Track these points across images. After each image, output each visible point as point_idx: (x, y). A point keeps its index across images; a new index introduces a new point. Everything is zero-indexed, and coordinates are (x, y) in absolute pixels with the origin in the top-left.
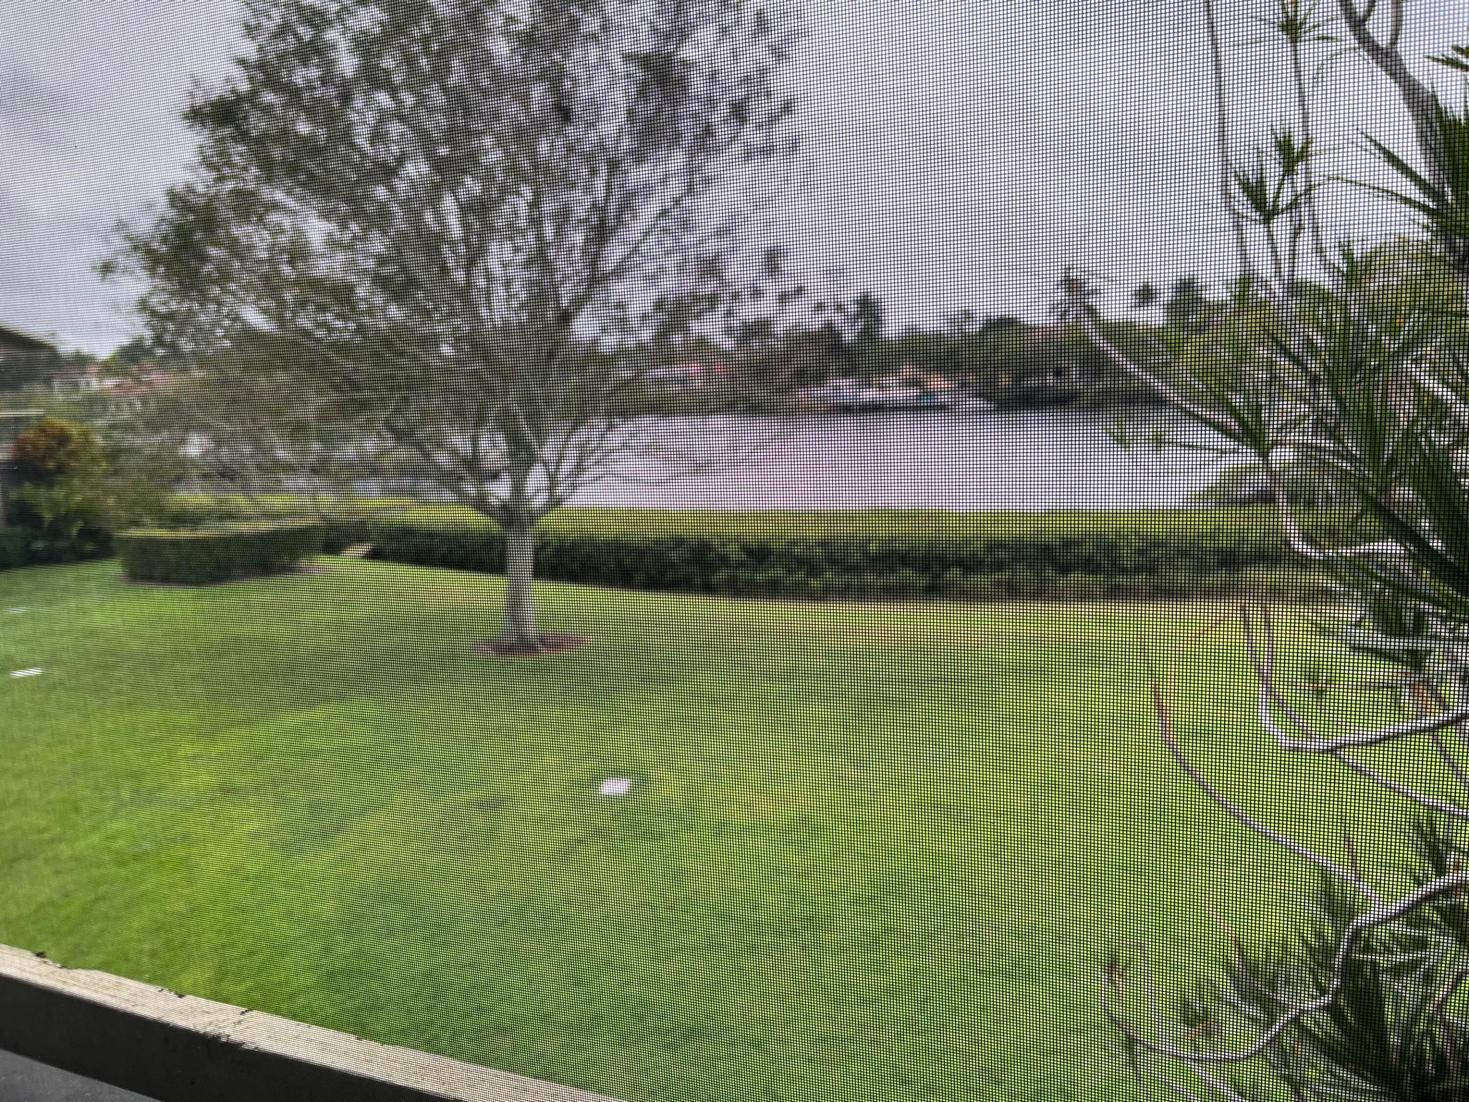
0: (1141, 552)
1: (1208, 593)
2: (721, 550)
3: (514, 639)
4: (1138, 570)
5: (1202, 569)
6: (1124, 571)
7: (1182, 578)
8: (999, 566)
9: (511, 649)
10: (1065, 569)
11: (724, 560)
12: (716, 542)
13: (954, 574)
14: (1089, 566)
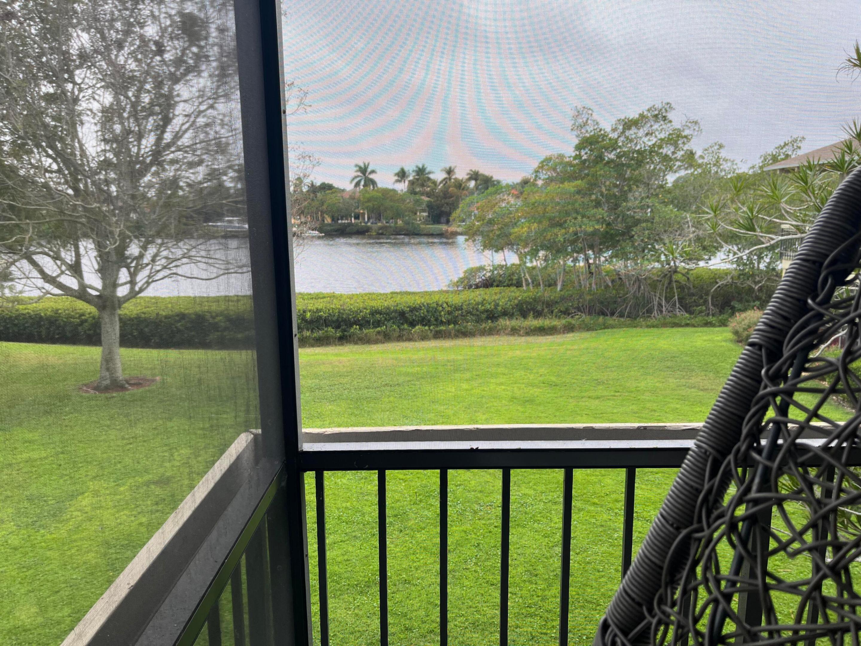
0: (449, 313)
1: (484, 333)
2: (211, 321)
3: (108, 382)
4: (449, 322)
5: (479, 321)
6: (442, 323)
7: (470, 326)
8: (378, 324)
9: (107, 389)
10: (412, 324)
11: (215, 327)
12: (208, 316)
13: (355, 328)
14: (424, 321)
